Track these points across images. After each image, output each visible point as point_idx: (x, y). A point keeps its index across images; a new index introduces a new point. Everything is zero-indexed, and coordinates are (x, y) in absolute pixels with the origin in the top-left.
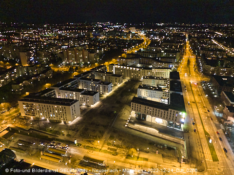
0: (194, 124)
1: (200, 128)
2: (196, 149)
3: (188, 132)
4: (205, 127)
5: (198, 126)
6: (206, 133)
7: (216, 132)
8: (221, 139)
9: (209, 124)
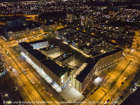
0: (17, 57)
1: (14, 57)
2: (13, 50)
3: (18, 53)
4: (11, 58)
5: (15, 57)
6: (10, 56)
7: (5, 59)
8: (3, 57)
9: (9, 61)
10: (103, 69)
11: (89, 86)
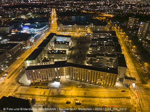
10: (78, 81)
11: (44, 83)
